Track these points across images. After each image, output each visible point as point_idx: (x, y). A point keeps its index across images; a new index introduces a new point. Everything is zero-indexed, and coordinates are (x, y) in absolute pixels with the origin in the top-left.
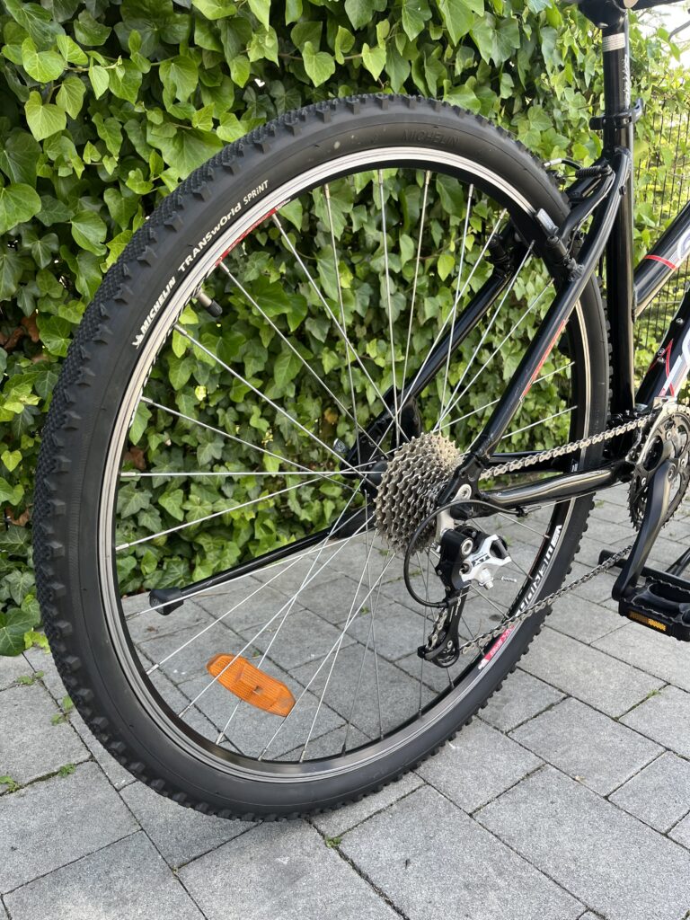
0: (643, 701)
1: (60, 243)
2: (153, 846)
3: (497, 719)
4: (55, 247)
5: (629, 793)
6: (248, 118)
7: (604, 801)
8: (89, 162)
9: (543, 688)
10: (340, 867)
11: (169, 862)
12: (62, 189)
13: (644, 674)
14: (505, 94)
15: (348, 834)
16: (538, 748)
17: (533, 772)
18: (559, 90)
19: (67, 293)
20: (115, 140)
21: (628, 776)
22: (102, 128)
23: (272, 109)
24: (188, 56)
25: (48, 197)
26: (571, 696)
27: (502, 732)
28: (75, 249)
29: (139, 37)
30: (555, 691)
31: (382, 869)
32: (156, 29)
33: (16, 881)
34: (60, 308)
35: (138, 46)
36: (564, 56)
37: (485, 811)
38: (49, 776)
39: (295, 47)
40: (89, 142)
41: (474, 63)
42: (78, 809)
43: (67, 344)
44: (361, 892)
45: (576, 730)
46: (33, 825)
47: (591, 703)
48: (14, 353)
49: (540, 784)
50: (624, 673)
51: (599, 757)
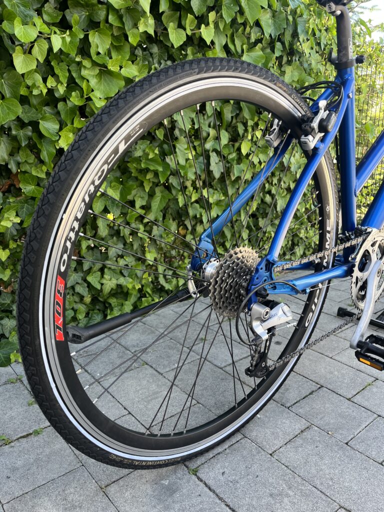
0: (364, 389)
1: (33, 132)
2: (90, 475)
3: (282, 400)
4: (30, 134)
5: (359, 441)
6: (138, 64)
7: (346, 445)
8: (50, 87)
9: (307, 382)
10: (199, 486)
11: (99, 484)
12: (34, 101)
13: (363, 374)
14: (278, 53)
15: (202, 467)
16: (306, 416)
17: (305, 430)
18: (307, 51)
19: (36, 160)
20: (64, 75)
21: (358, 431)
22: (57, 68)
23: (151, 59)
24: (105, 29)
25: (26, 106)
26: (323, 387)
27: (286, 407)
28: (41, 136)
29: (78, 18)
30: (314, 384)
31: (222, 486)
32: (87, 14)
33: (10, 496)
34: (33, 169)
35: (77, 23)
36: (310, 33)
37: (279, 452)
38: (28, 435)
39: (164, 26)
40: (50, 76)
41: (261, 35)
42: (45, 454)
43: (36, 189)
44: (211, 500)
45: (327, 405)
46: (19, 463)
47: (335, 390)
48: (6, 194)
49: (309, 436)
50: (352, 373)
51: (341, 420)
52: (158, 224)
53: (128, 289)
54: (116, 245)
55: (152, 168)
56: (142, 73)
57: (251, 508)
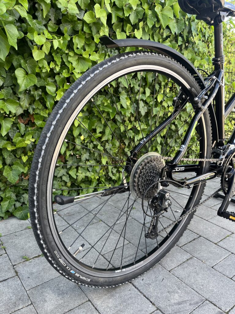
0: (225, 238)
1: (42, 92)
4: (40, 93)
5: (220, 266)
6: (99, 53)
7: (212, 268)
8: (51, 68)
9: (192, 233)
12: (43, 75)
13: (225, 230)
14: (180, 43)
16: (190, 252)
17: (189, 259)
18: (197, 42)
19: (43, 107)
20: (59, 61)
21: (220, 261)
22: (55, 57)
23: (106, 50)
24: (81, 34)
25: (39, 78)
26: (201, 236)
27: (179, 247)
28: (46, 93)
29: (67, 29)
30: (196, 234)
31: (142, 286)
32: (72, 26)
33: (30, 287)
34: (41, 112)
35: (67, 32)
36: (199, 31)
37: (174, 270)
38: (38, 257)
39: (114, 31)
40: (52, 62)
41: (170, 34)
43: (43, 123)
44: (136, 293)
45: (203, 247)
46: (34, 270)
47: (208, 239)
48: (27, 126)
49: (191, 263)
50: (218, 230)
51: (210, 255)
52: (109, 142)
53: (92, 178)
54: (85, 154)
55: (106, 110)
56: (101, 58)
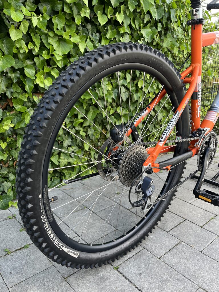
0: (209, 221)
1: (20, 74)
2: (57, 271)
3: (164, 227)
4: (18, 75)
5: (208, 250)
6: (80, 35)
7: (201, 253)
8: (30, 48)
9: (177, 217)
10: (119, 276)
11: (63, 276)
12: (21, 57)
13: (208, 212)
14: (159, 29)
15: (121, 266)
16: (178, 237)
17: (177, 244)
18: (176, 28)
19: (22, 91)
20: (38, 42)
21: (207, 245)
22: (34, 38)
23: (87, 32)
24: (61, 15)
25: (17, 59)
26: (187, 220)
27: (166, 232)
28: (25, 76)
29: (46, 8)
30: (181, 218)
31: (133, 276)
32: (51, 6)
33: (13, 284)
34: (20, 96)
35: (46, 11)
36: (177, 18)
37: (164, 257)
38: (21, 249)
39: (95, 13)
40: (30, 42)
41: (150, 19)
42: (31, 259)
43: (22, 108)
44: (127, 284)
45: (189, 230)
46: (17, 265)
47: (193, 222)
48: (4, 110)
49: (180, 248)
50: (202, 212)
51: (198, 239)
52: (91, 127)
54: (67, 139)
56: (82, 40)
57: (149, 288)
